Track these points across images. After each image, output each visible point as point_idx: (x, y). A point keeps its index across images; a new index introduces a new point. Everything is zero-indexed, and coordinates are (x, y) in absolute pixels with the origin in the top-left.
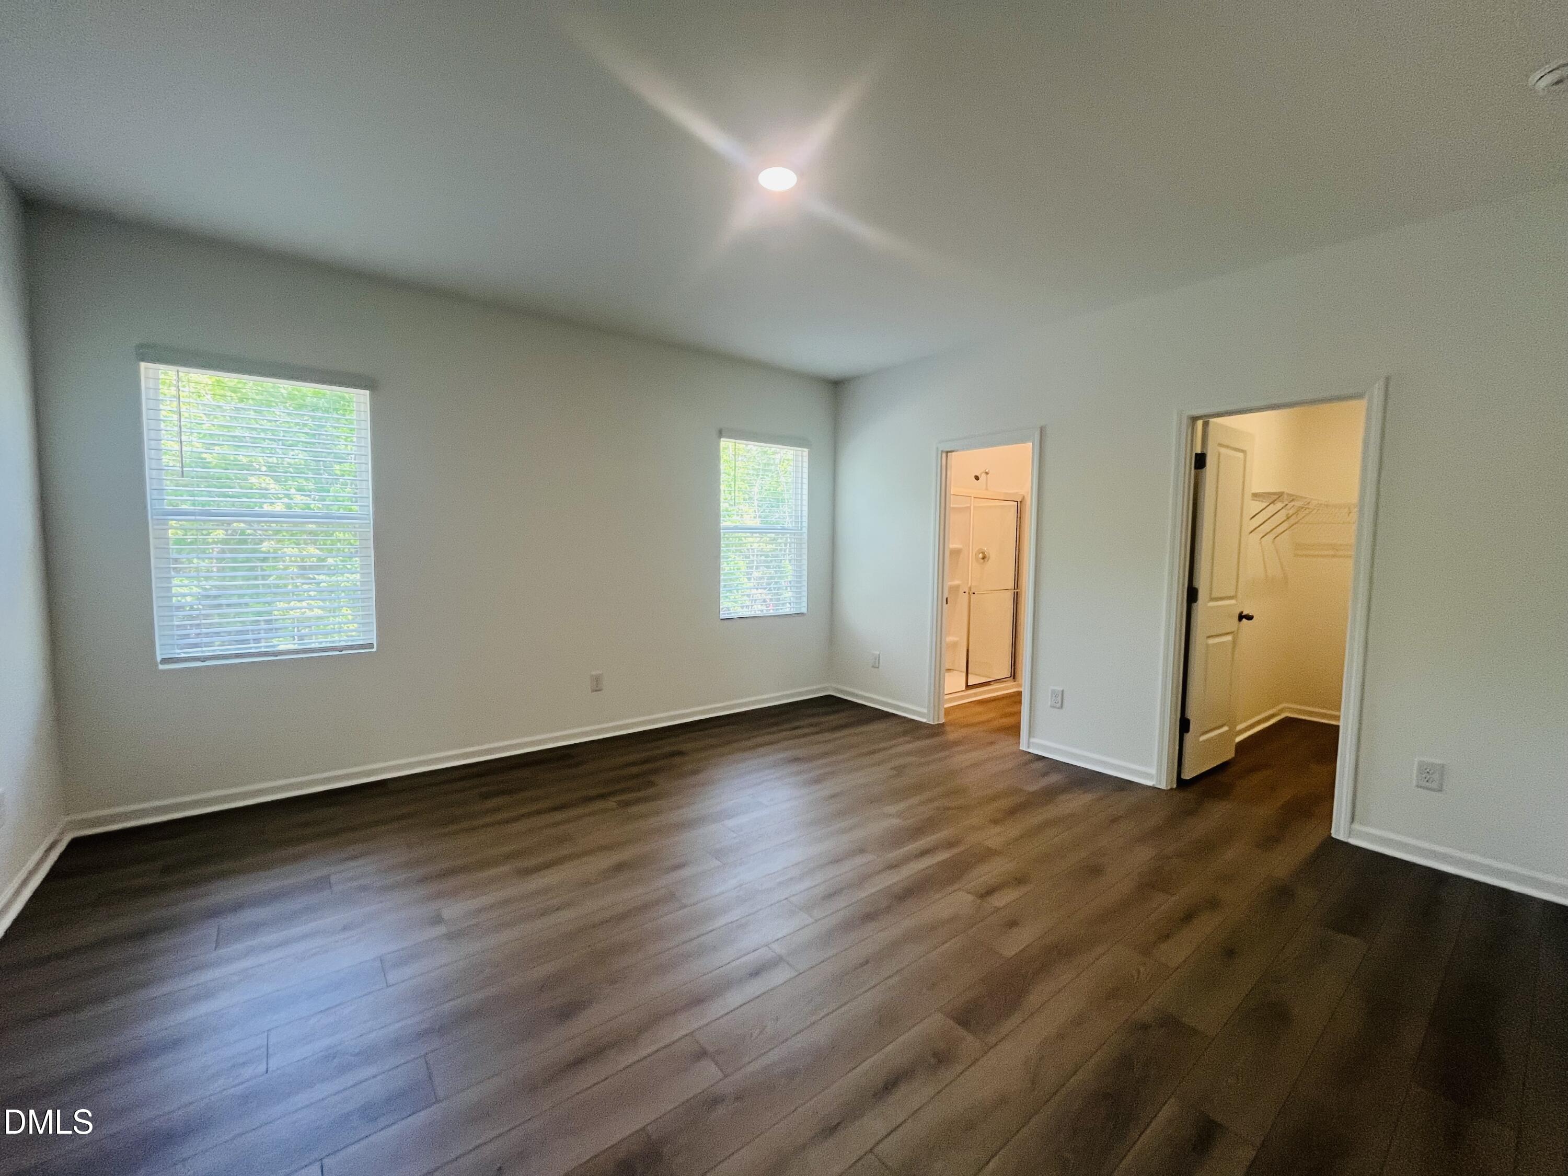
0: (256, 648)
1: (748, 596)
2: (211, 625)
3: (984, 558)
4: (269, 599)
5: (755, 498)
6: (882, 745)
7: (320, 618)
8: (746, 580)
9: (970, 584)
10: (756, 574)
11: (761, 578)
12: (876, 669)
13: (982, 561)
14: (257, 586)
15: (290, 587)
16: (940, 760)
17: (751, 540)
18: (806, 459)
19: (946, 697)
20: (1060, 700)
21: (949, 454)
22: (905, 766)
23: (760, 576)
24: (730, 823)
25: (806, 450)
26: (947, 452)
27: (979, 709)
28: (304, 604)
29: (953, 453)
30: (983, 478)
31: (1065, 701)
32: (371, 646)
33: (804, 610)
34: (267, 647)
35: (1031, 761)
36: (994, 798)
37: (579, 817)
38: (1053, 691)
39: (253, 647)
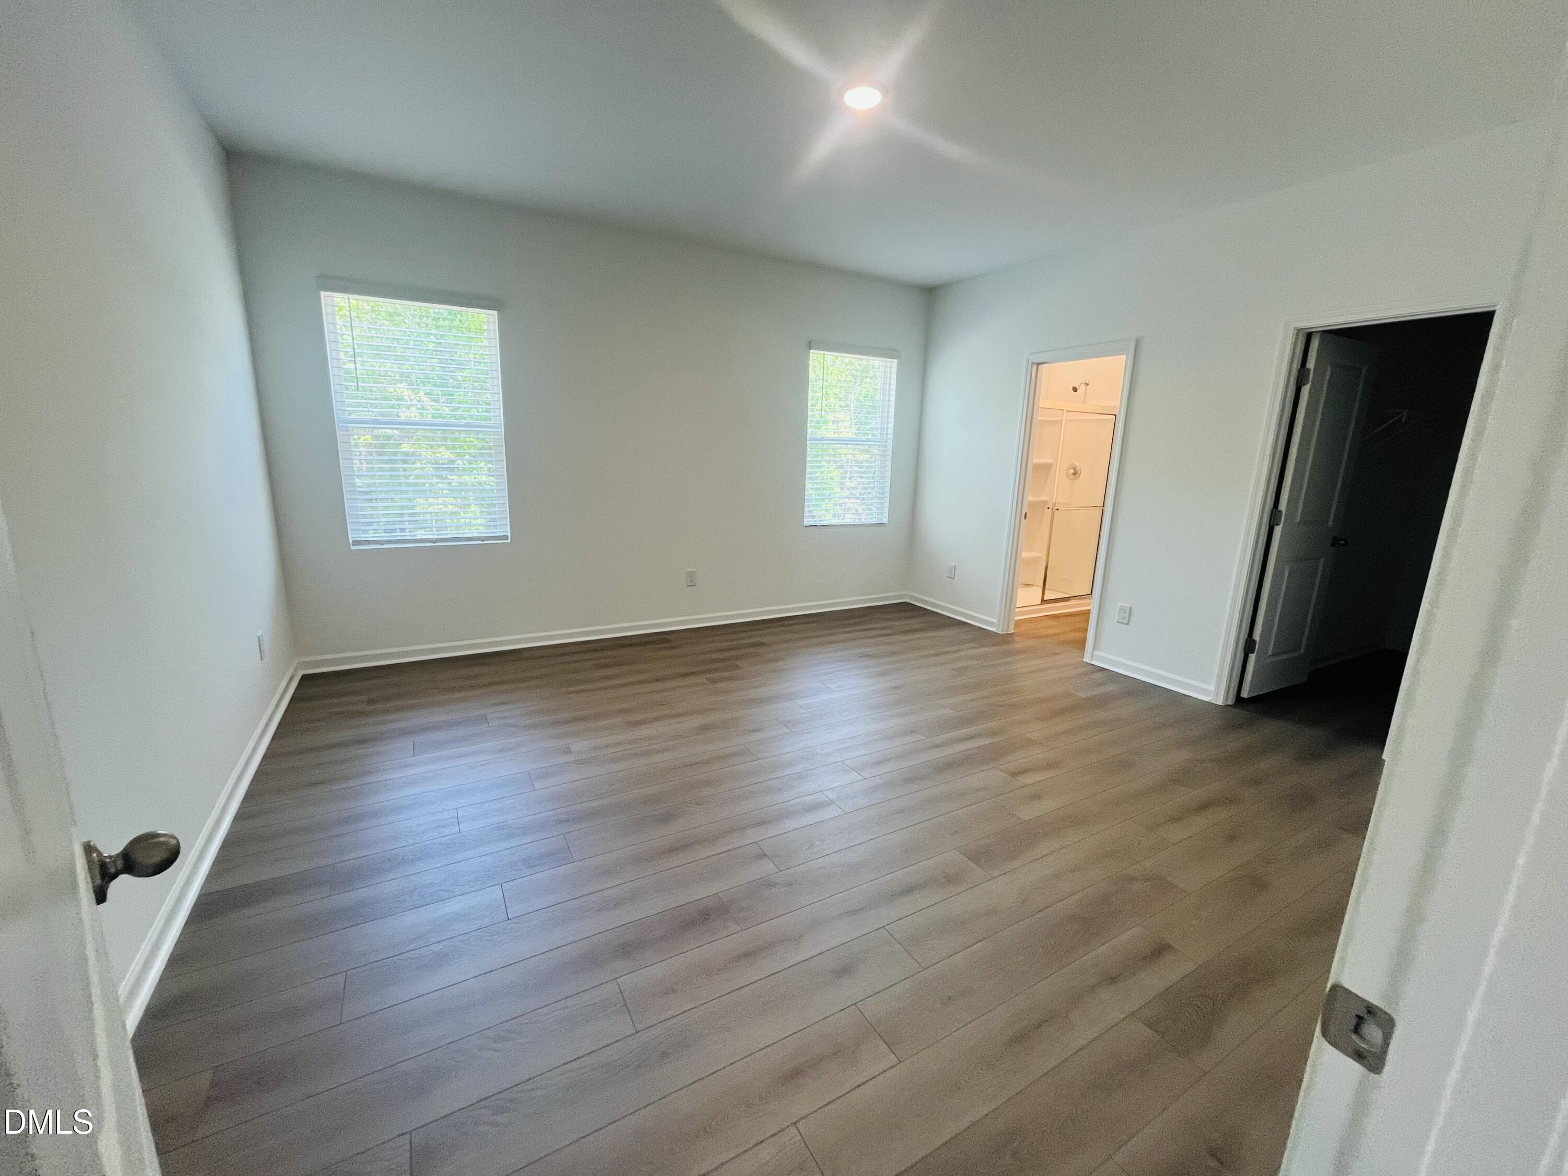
0: (402, 536)
1: (841, 505)
2: (365, 516)
3: (1074, 474)
4: (411, 495)
5: (852, 405)
6: (948, 649)
7: (453, 513)
8: (839, 490)
9: (1054, 500)
10: (849, 484)
11: (854, 488)
12: (951, 580)
13: (1072, 476)
14: (400, 484)
15: (427, 485)
16: (1001, 664)
17: (846, 451)
18: (894, 370)
19: (1017, 610)
20: (1127, 617)
21: (1040, 366)
22: (966, 668)
23: (854, 486)
24: (801, 702)
25: (895, 361)
26: (1038, 364)
27: (1052, 623)
28: (440, 500)
29: (1044, 365)
30: (1081, 389)
31: (1132, 617)
32: (506, 537)
33: (885, 521)
34: (410, 535)
35: (1092, 672)
36: (1044, 701)
37: (675, 688)
38: (1122, 608)
39: (398, 535)
